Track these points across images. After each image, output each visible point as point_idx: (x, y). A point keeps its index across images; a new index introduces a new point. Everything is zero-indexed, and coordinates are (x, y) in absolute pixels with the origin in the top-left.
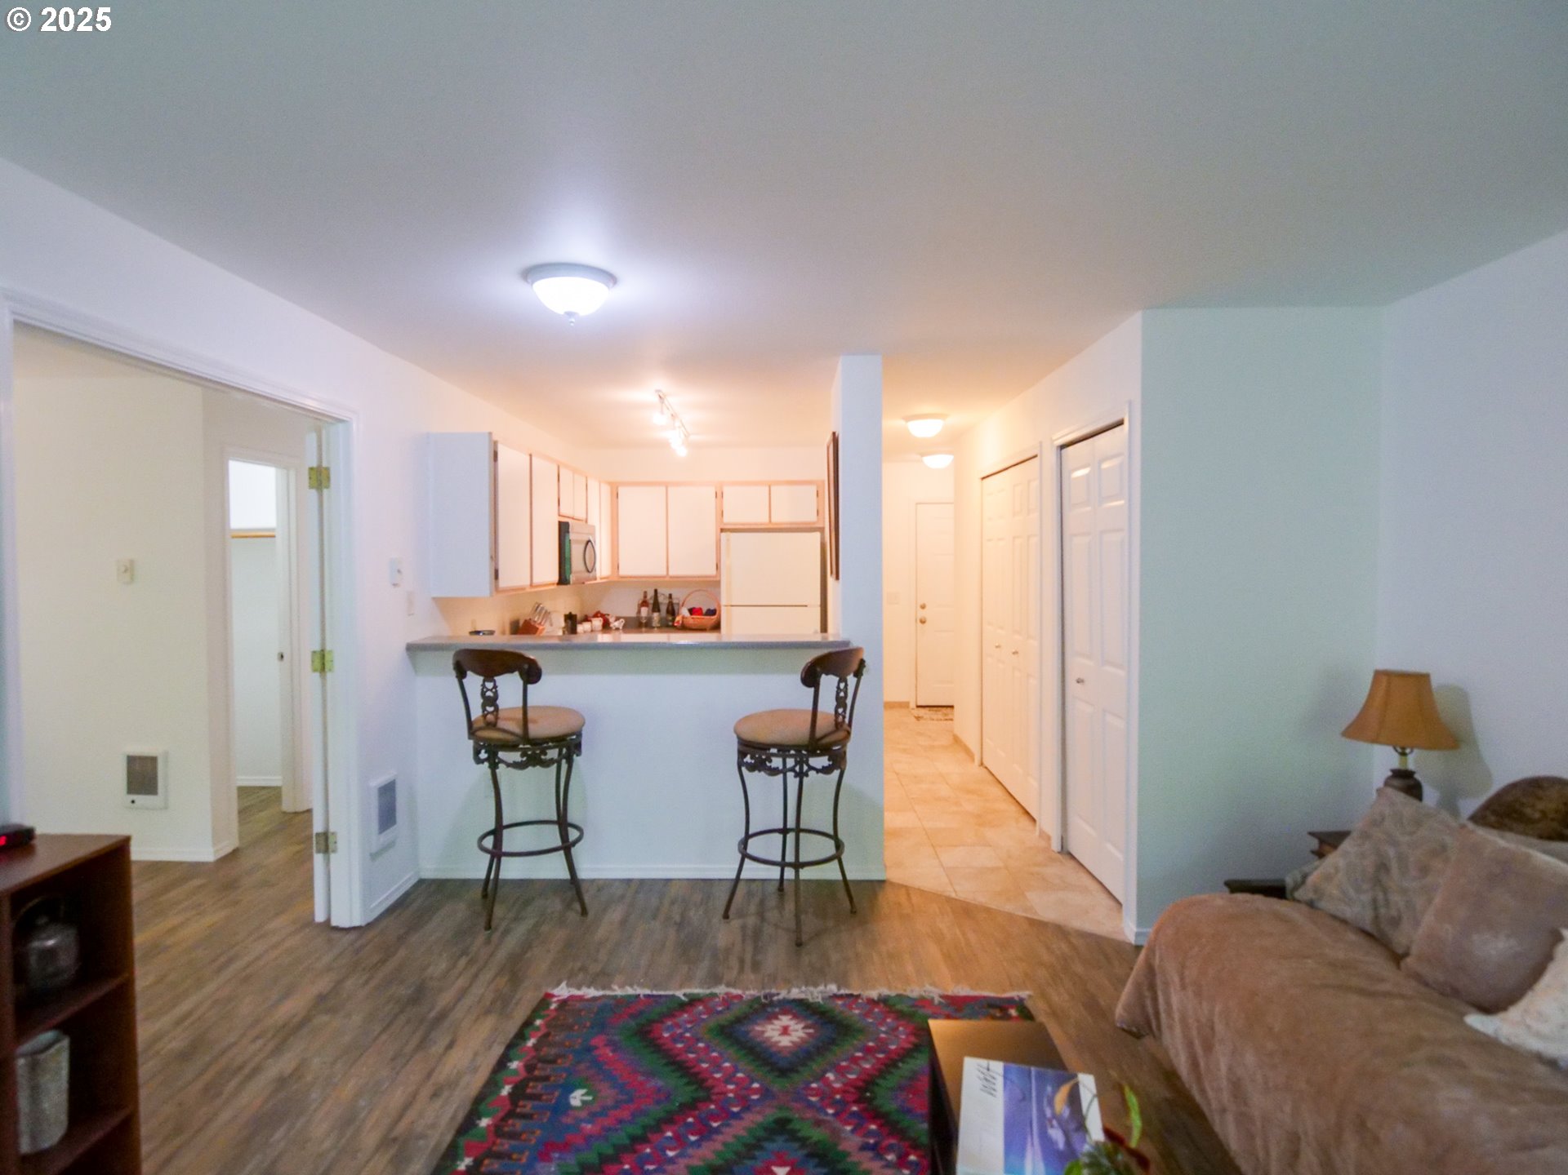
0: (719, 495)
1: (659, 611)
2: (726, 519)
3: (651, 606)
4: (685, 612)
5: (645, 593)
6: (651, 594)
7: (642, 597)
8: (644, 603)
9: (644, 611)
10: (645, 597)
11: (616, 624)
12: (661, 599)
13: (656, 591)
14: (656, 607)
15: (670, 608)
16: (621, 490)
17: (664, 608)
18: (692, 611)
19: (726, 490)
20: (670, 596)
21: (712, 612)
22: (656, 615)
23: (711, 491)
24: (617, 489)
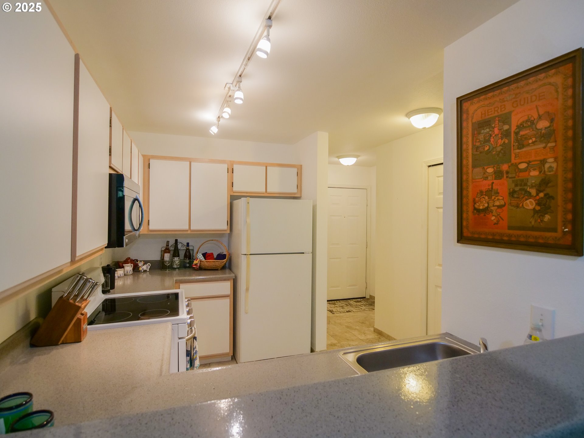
0: (231, 171)
1: (178, 256)
2: (235, 189)
3: (172, 252)
4: (200, 257)
5: (168, 242)
6: (172, 242)
7: (165, 245)
8: (167, 250)
9: (167, 257)
10: (167, 245)
11: (145, 267)
12: (180, 246)
13: (176, 241)
14: (176, 253)
15: (188, 254)
16: (152, 162)
17: (182, 254)
18: (205, 255)
19: (236, 167)
20: (188, 244)
21: (221, 257)
22: (176, 259)
23: (225, 166)
24: (149, 160)
